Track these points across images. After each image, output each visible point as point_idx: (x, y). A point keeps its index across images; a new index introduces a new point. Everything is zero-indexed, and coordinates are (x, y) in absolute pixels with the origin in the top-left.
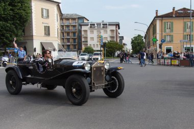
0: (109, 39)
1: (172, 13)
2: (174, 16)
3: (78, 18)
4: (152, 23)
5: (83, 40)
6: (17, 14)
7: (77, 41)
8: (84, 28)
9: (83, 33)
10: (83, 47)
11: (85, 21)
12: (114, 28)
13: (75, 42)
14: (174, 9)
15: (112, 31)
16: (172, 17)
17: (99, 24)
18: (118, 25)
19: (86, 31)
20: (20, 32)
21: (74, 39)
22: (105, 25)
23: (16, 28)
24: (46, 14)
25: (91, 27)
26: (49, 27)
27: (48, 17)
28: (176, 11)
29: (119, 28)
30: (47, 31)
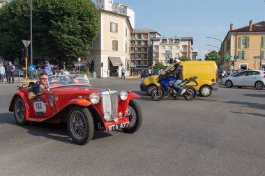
0: (181, 55)
1: (249, 27)
2: (250, 30)
3: (151, 33)
4: (226, 38)
5: (154, 55)
6: (85, 28)
8: (155, 43)
9: (154, 49)
10: (154, 63)
11: (157, 36)
12: (186, 43)
13: (146, 58)
14: (250, 23)
15: (185, 47)
16: (248, 31)
17: (171, 40)
18: (191, 40)
19: (157, 47)
21: (146, 55)
22: (177, 40)
24: (114, 28)
25: (162, 42)
26: (117, 41)
27: (117, 31)
28: (253, 25)
29: (192, 44)
30: (115, 45)
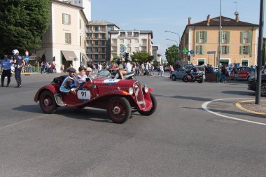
0: (140, 49)
1: (207, 21)
2: (208, 24)
3: (108, 26)
5: (112, 49)
6: (34, 19)
7: (106, 50)
8: (113, 37)
9: (112, 42)
10: (112, 57)
11: (115, 29)
12: (146, 37)
13: (103, 51)
14: (208, 17)
15: (144, 40)
16: (206, 25)
17: (130, 33)
18: (151, 34)
19: (115, 40)
20: (38, 39)
21: (103, 49)
22: (136, 34)
23: (33, 34)
24: (67, 20)
25: (121, 35)
26: (70, 34)
27: (69, 23)
28: (211, 20)
29: (152, 38)
30: (68, 38)
